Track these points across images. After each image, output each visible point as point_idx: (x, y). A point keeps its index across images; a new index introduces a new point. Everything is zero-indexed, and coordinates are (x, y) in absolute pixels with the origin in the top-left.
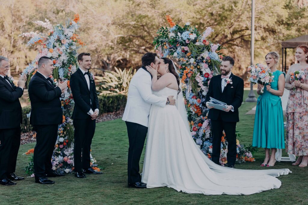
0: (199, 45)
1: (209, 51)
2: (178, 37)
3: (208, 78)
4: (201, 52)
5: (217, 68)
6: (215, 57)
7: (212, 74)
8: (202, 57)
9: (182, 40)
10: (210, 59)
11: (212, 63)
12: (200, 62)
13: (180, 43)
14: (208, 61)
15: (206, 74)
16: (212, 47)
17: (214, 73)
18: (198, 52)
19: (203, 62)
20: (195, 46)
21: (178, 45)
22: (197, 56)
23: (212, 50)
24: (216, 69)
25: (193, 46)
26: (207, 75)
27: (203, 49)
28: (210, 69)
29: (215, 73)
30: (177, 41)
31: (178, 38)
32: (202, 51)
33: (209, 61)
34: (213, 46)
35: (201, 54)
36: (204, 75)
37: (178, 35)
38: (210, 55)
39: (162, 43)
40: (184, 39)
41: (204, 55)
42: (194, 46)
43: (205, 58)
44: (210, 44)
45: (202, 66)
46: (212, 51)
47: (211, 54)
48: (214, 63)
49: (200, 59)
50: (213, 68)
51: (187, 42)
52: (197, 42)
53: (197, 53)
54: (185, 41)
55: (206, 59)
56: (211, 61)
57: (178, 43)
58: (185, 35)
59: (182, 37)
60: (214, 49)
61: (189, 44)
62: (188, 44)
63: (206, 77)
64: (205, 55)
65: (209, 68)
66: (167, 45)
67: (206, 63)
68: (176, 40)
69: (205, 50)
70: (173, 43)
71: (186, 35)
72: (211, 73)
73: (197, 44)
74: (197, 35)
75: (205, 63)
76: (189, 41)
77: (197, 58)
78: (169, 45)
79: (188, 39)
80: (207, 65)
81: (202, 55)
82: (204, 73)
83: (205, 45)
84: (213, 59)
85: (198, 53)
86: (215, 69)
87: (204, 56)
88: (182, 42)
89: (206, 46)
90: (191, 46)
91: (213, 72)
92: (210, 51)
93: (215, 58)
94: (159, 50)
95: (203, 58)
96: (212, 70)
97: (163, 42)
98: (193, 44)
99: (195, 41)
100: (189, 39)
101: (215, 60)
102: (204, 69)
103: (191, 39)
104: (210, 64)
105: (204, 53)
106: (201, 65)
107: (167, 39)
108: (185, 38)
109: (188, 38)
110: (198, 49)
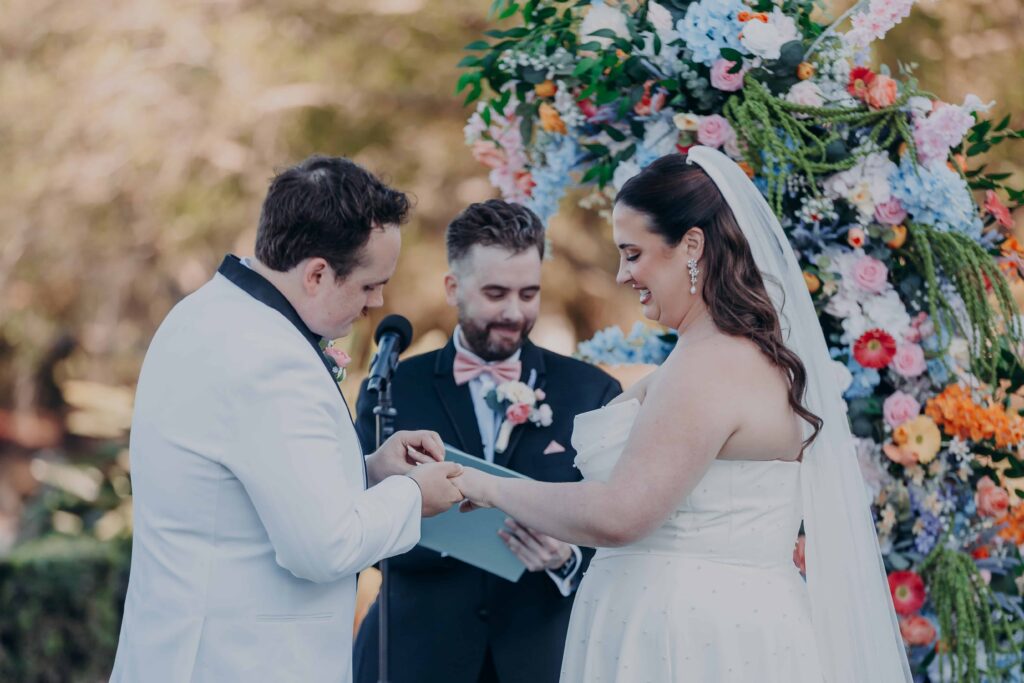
0: (818, 104)
1: (895, 157)
2: (649, 39)
3: (883, 372)
4: (832, 158)
5: (961, 290)
6: (946, 202)
7: (919, 340)
8: (841, 204)
9: (679, 66)
10: (904, 224)
11: (917, 254)
12: (828, 242)
13: (662, 91)
14: (886, 239)
15: (868, 337)
16: (920, 120)
17: (936, 331)
18: (808, 157)
19: (843, 241)
20: (787, 110)
21: (647, 103)
22: (800, 194)
23: (926, 149)
24: (955, 302)
25: (764, 115)
26: (874, 351)
27: (852, 142)
28: (904, 299)
29: (945, 334)
30: (645, 74)
31: (649, 50)
32: (841, 155)
33: (898, 237)
34: (928, 114)
35: (828, 174)
36: (851, 351)
37: (650, 29)
38: (908, 190)
39: (524, 87)
40: (697, 59)
41: (858, 190)
42: (773, 115)
43: (867, 211)
44: (904, 101)
45: (838, 276)
46: (919, 159)
47: (910, 181)
48: (937, 254)
49: (825, 222)
50: (925, 291)
51: (721, 80)
52: (799, 79)
53: (803, 172)
54: (703, 70)
55: (875, 222)
56: (910, 237)
57: (649, 84)
58: (703, 28)
59: (681, 43)
60: (934, 142)
61: (739, 93)
62: (727, 94)
63: (869, 364)
64: (868, 184)
65: (895, 295)
66: (565, 101)
67: (868, 250)
68: (632, 62)
69: (868, 143)
70: (611, 85)
71: (714, 23)
72: (913, 332)
73: (804, 94)
74: (804, 22)
75: (860, 252)
76: (734, 71)
77: (799, 206)
78: (581, 104)
79: (727, 53)
80: (882, 270)
81: (838, 186)
82: (854, 330)
83: (864, 108)
84: (929, 219)
85: (809, 166)
86: (942, 304)
87: (851, 197)
88: (683, 82)
89: (873, 111)
90: (753, 116)
91: (927, 328)
92: (905, 154)
93: (947, 211)
94: (498, 145)
95: (846, 211)
96: (916, 306)
97: (529, 78)
98: (772, 100)
99: (783, 72)
100: (733, 56)
101: (943, 228)
102: (853, 297)
103: (751, 56)
104: (902, 262)
105: (855, 172)
106: (832, 268)
107: (561, 52)
108: (705, 51)
109: (732, 44)
110: (808, 141)
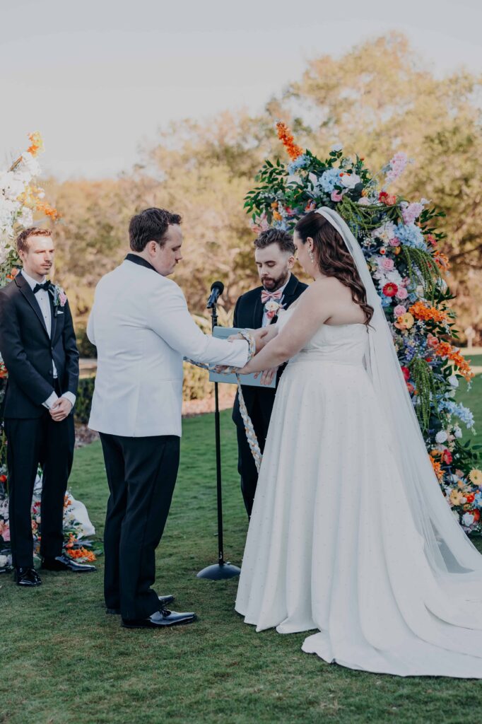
0: (369, 204)
1: (396, 223)
2: (309, 184)
3: (393, 298)
4: (374, 223)
5: (420, 269)
6: (415, 237)
7: (405, 287)
8: (377, 240)
9: (320, 193)
10: (399, 246)
11: (405, 257)
12: (373, 253)
13: (314, 202)
14: (393, 252)
15: (388, 285)
16: (404, 209)
17: (412, 283)
18: (365, 223)
19: (378, 253)
20: (358, 206)
21: (309, 207)
22: (363, 237)
23: (407, 219)
24: (419, 273)
25: (350, 208)
26: (390, 291)
27: (380, 218)
28: (400, 272)
29: (415, 285)
30: (308, 197)
31: (309, 189)
32: (377, 222)
33: (398, 251)
34: (407, 208)
35: (373, 229)
36: (382, 291)
37: (310, 182)
38: (401, 234)
39: (268, 205)
40: (326, 191)
41: (383, 234)
42: (353, 209)
43: (386, 241)
44: (399, 202)
45: (377, 265)
46: (404, 223)
47: (402, 231)
48: (411, 256)
49: (372, 246)
50: (408, 269)
51: (335, 198)
52: (362, 197)
53: (364, 229)
54: (328, 195)
55: (389, 246)
56: (402, 251)
57: (310, 201)
58: (328, 180)
59: (321, 186)
60: (410, 216)
61: (341, 202)
62: (336, 203)
63: (388, 295)
64: (387, 232)
65: (397, 272)
66: (281, 209)
67: (387, 256)
68: (304, 193)
69: (386, 218)
70: (297, 201)
71: (331, 178)
72: (403, 284)
73: (364, 201)
74: (364, 177)
75: (384, 256)
76: (339, 193)
77: (363, 240)
78: (287, 209)
79: (336, 187)
80: (392, 262)
81: (376, 233)
82: (383, 283)
83: (385, 205)
84: (408, 244)
85: (366, 226)
86: (414, 274)
87: (380, 236)
88: (322, 199)
89: (388, 206)
90: (347, 210)
91: (408, 282)
92: (400, 221)
93: (414, 241)
94: (259, 225)
95: (379, 242)
96: (405, 275)
97: (269, 201)
98: (352, 203)
99: (356, 193)
100: (339, 188)
101: (413, 247)
102: (382, 272)
103: (345, 188)
104: (399, 260)
105: (382, 228)
106: (375, 262)
107: (280, 192)
108: (329, 188)
109: (338, 184)
110: (365, 217)
